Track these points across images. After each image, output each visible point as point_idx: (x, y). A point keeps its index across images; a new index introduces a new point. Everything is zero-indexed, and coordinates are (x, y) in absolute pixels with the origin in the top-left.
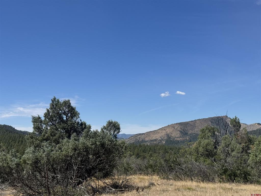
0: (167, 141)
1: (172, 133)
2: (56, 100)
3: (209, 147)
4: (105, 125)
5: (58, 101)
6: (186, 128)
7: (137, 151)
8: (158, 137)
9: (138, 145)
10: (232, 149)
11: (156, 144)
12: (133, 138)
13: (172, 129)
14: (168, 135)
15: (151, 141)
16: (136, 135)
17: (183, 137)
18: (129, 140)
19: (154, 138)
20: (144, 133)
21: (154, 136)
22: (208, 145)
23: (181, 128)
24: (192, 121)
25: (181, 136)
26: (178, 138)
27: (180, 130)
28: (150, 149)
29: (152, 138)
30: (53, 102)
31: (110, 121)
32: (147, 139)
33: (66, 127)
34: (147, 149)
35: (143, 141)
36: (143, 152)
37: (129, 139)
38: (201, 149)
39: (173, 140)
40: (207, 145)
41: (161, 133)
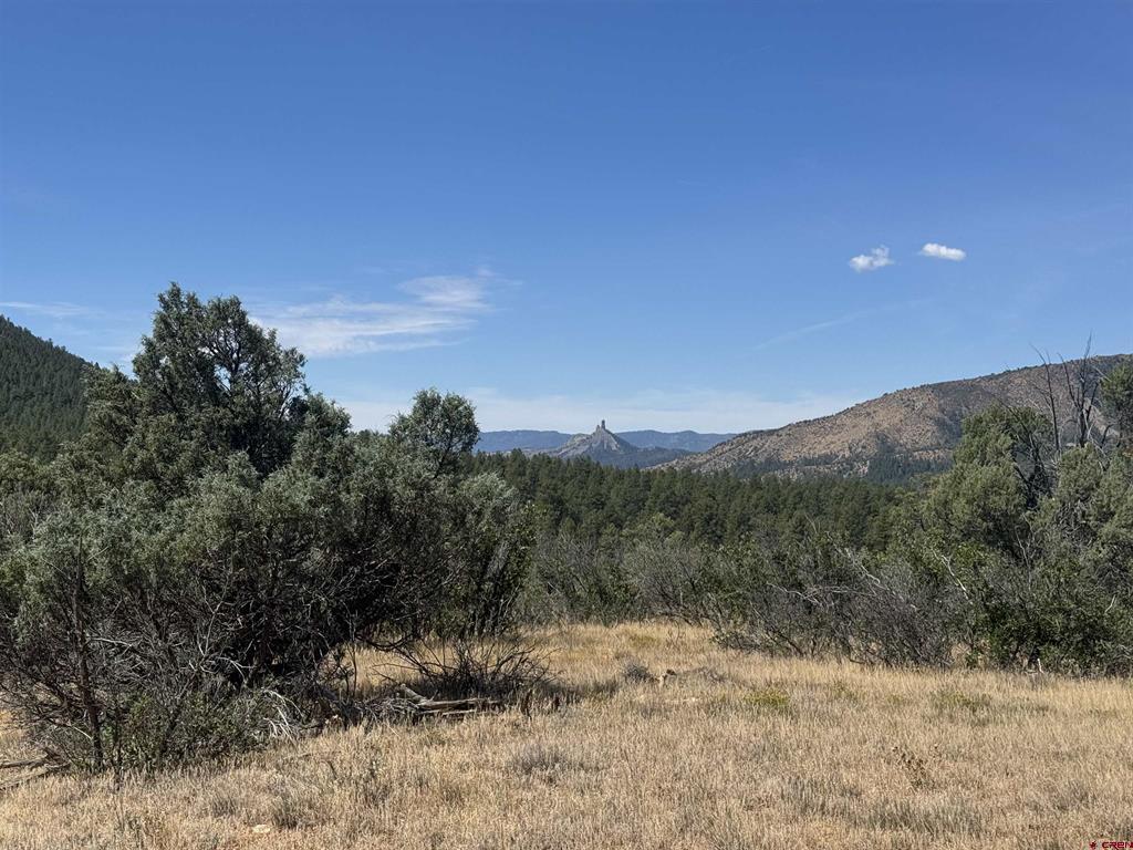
0: (876, 464)
1: (899, 430)
2: (183, 299)
3: (997, 499)
4: (408, 412)
5: (193, 301)
6: (964, 408)
7: (738, 509)
8: (835, 444)
9: (746, 481)
10: (1103, 507)
11: (826, 475)
12: (727, 448)
13: (903, 411)
14: (881, 438)
15: (808, 462)
16: (740, 436)
17: (948, 445)
18: (708, 457)
19: (820, 450)
20: (775, 430)
21: (820, 443)
22: (996, 489)
23: (940, 405)
24: (992, 377)
25: (942, 442)
26: (925, 449)
27: (939, 414)
28: (797, 500)
29: (812, 452)
30: (167, 306)
31: (425, 394)
32: (788, 455)
33: (225, 422)
34: (785, 500)
35: (772, 463)
36: (769, 509)
37: (710, 452)
38: (961, 509)
39: (907, 458)
40: (994, 487)
41: (854, 427)
